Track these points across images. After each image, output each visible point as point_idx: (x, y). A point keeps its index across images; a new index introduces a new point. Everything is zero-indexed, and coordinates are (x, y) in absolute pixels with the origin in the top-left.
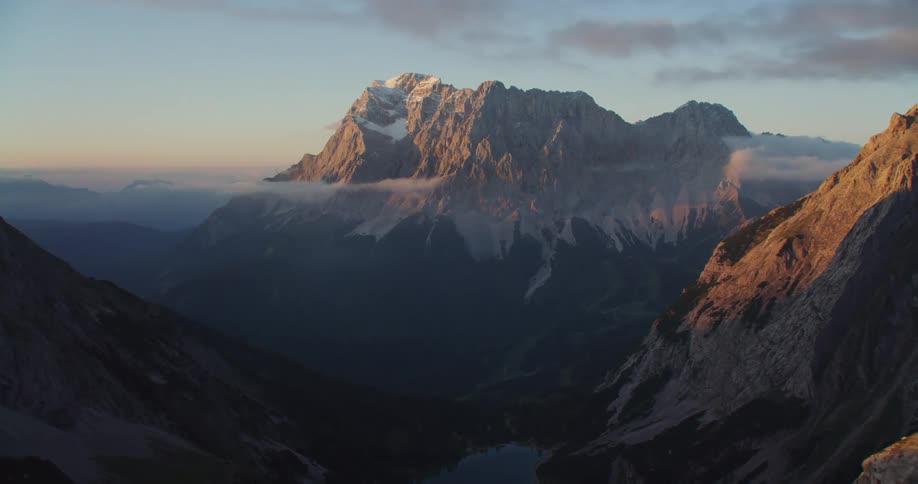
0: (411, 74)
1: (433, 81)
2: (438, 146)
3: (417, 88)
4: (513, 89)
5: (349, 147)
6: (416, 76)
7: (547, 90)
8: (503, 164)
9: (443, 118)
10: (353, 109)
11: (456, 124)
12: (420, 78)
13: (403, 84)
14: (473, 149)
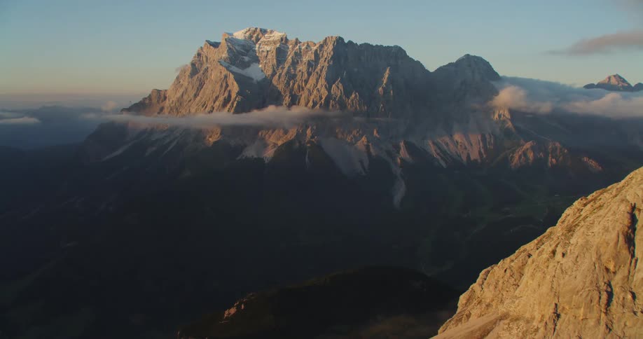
0: (256, 29)
1: (277, 35)
2: (296, 86)
3: (263, 39)
4: (350, 42)
5: (222, 86)
6: (261, 30)
7: (374, 45)
8: (352, 101)
9: (295, 63)
10: (199, 55)
11: (309, 69)
12: (264, 32)
13: (251, 37)
14: (329, 90)
